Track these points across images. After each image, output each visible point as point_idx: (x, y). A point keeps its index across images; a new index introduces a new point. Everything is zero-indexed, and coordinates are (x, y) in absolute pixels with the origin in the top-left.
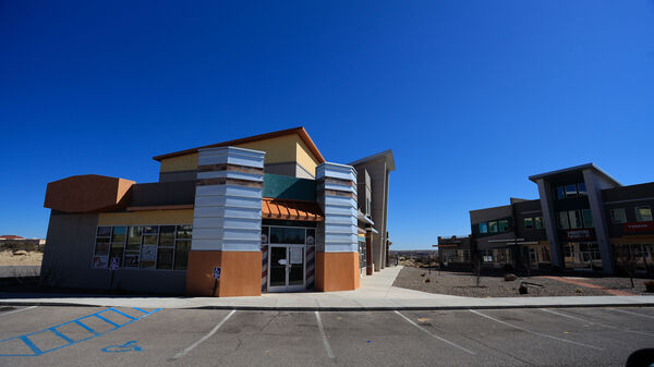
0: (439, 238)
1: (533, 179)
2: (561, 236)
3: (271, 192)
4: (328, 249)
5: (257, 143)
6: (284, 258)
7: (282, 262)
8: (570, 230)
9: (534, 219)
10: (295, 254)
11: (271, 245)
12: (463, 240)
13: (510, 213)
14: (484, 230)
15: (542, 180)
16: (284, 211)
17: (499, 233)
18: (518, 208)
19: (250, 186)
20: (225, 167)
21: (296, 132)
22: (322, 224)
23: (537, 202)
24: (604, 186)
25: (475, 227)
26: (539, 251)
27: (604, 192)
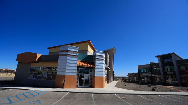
0: (129, 73)
1: (157, 57)
2: (165, 74)
3: (80, 59)
4: (96, 76)
5: (77, 45)
6: (83, 78)
7: (83, 79)
8: (168, 72)
9: (157, 69)
10: (86, 77)
11: (79, 74)
12: (136, 74)
13: (150, 67)
14: (142, 71)
15: (159, 57)
16: (84, 64)
17: (146, 72)
18: (152, 65)
19: (74, 57)
20: (67, 51)
21: (88, 42)
22: (94, 68)
23: (158, 64)
24: (178, 59)
25: (139, 70)
26: (158, 78)
27: (178, 61)
